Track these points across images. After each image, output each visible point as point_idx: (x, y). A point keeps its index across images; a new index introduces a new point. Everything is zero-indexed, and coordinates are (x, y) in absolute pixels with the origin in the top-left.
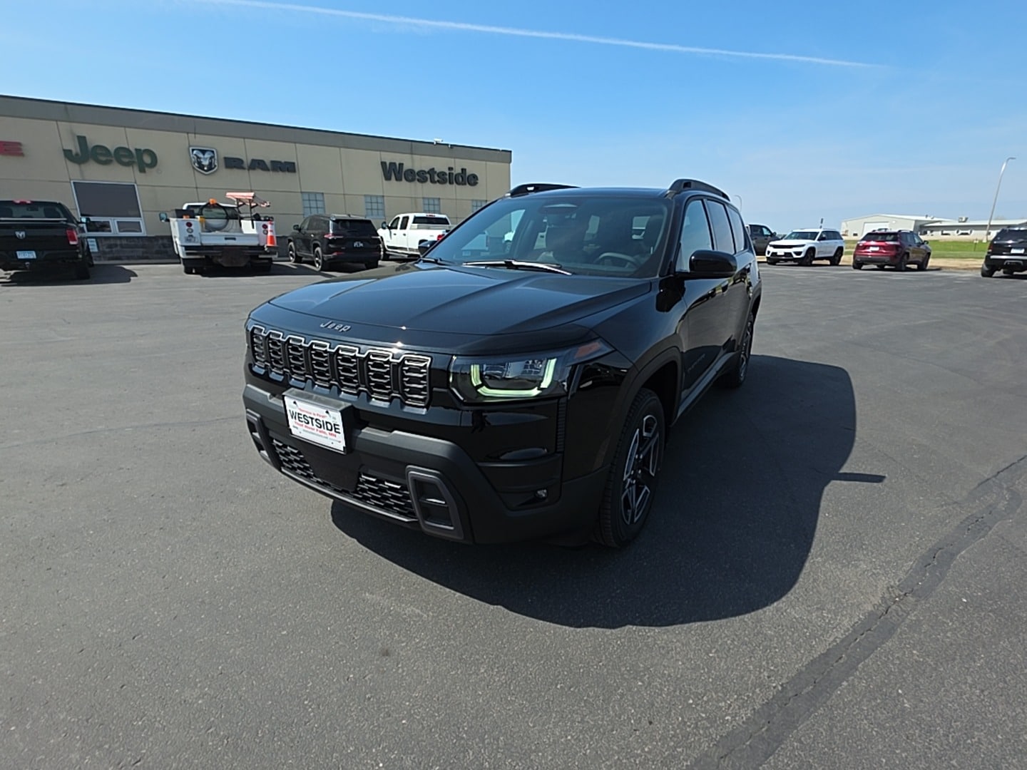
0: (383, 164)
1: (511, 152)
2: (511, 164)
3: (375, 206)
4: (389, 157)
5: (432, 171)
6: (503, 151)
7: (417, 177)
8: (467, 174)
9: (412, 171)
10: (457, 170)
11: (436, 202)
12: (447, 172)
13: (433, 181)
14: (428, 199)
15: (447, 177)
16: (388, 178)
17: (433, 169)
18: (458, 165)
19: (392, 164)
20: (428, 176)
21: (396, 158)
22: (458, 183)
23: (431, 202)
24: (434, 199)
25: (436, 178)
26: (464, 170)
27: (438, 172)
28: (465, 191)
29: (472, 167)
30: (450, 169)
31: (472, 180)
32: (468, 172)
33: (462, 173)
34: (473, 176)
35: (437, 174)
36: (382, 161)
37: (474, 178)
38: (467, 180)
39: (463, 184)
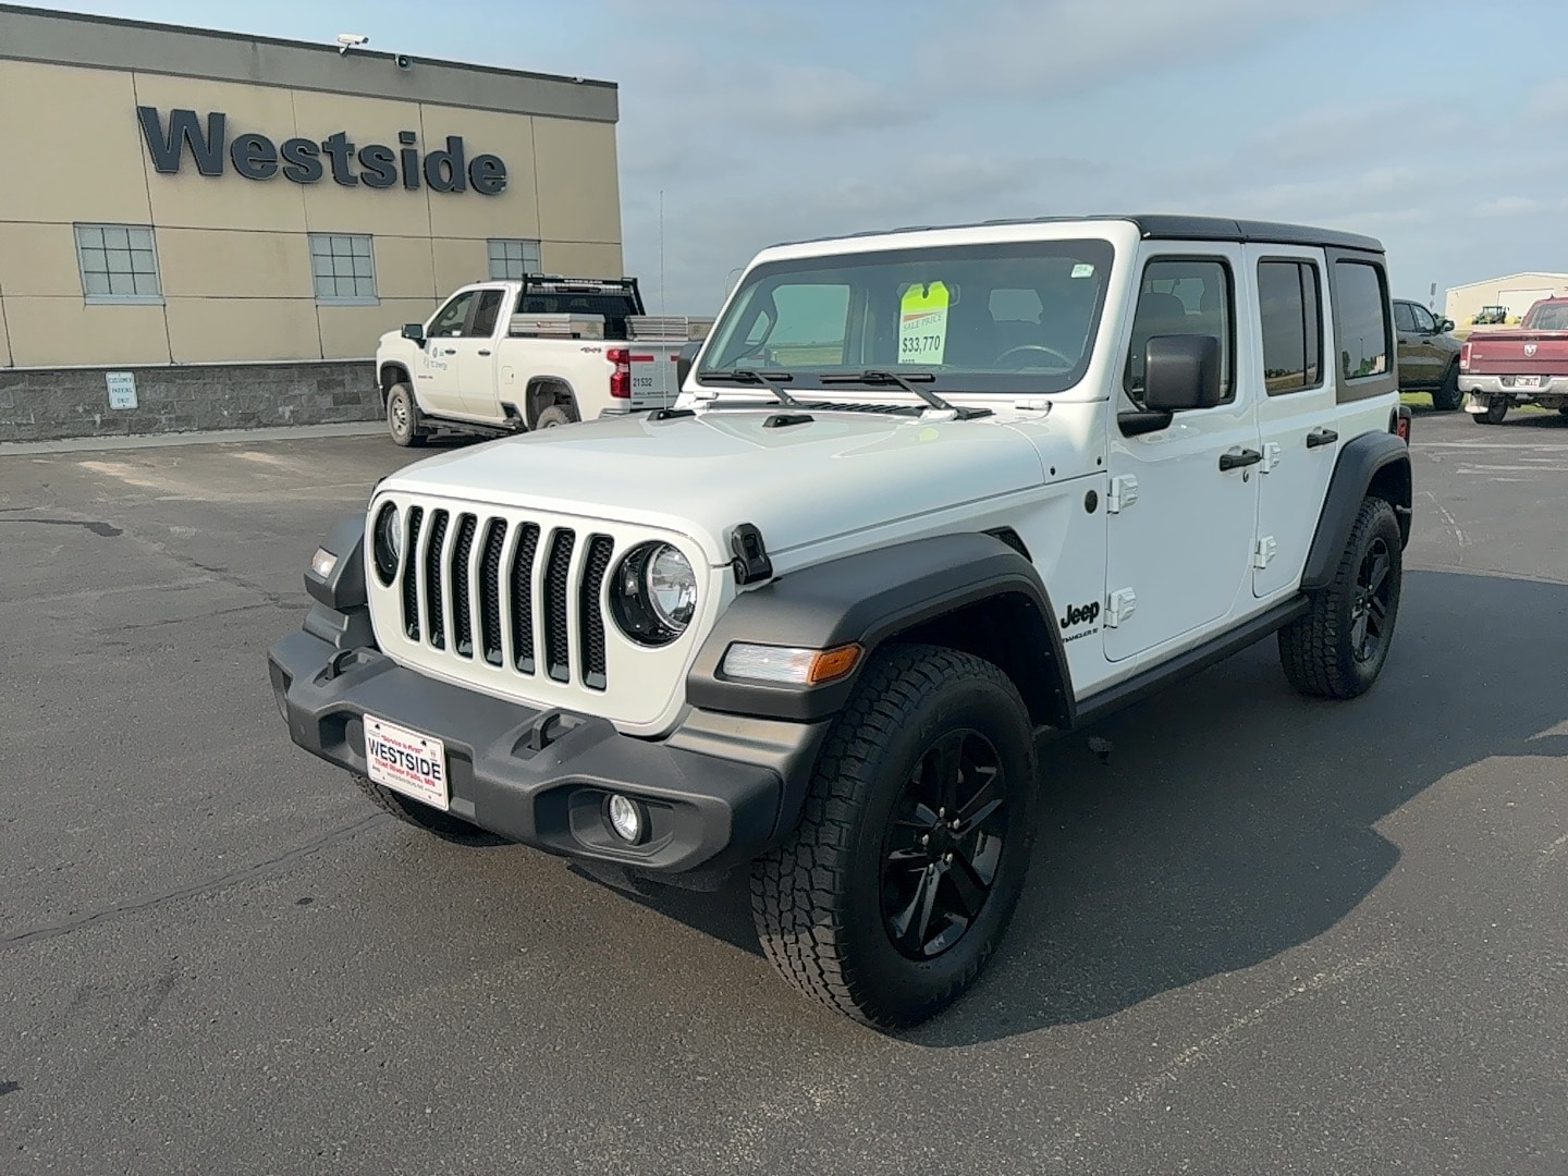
0: (147, 116)
1: (615, 86)
2: (617, 124)
3: (120, 261)
4: (167, 96)
5: (338, 145)
6: (586, 82)
7: (282, 164)
8: (469, 157)
9: (257, 143)
10: (431, 141)
11: (360, 248)
12: (396, 148)
13: (344, 179)
14: (330, 237)
15: (398, 165)
16: (166, 163)
17: (343, 134)
18: (434, 129)
19: (183, 118)
20: (325, 161)
21: (201, 98)
22: (436, 185)
23: (342, 247)
24: (350, 237)
25: (356, 169)
26: (454, 143)
27: (359, 147)
28: (466, 213)
29: (482, 135)
30: (407, 137)
31: (488, 176)
32: (472, 152)
33: (450, 152)
34: (490, 164)
35: (357, 152)
36: (142, 108)
37: (493, 168)
38: (467, 176)
39: (453, 190)
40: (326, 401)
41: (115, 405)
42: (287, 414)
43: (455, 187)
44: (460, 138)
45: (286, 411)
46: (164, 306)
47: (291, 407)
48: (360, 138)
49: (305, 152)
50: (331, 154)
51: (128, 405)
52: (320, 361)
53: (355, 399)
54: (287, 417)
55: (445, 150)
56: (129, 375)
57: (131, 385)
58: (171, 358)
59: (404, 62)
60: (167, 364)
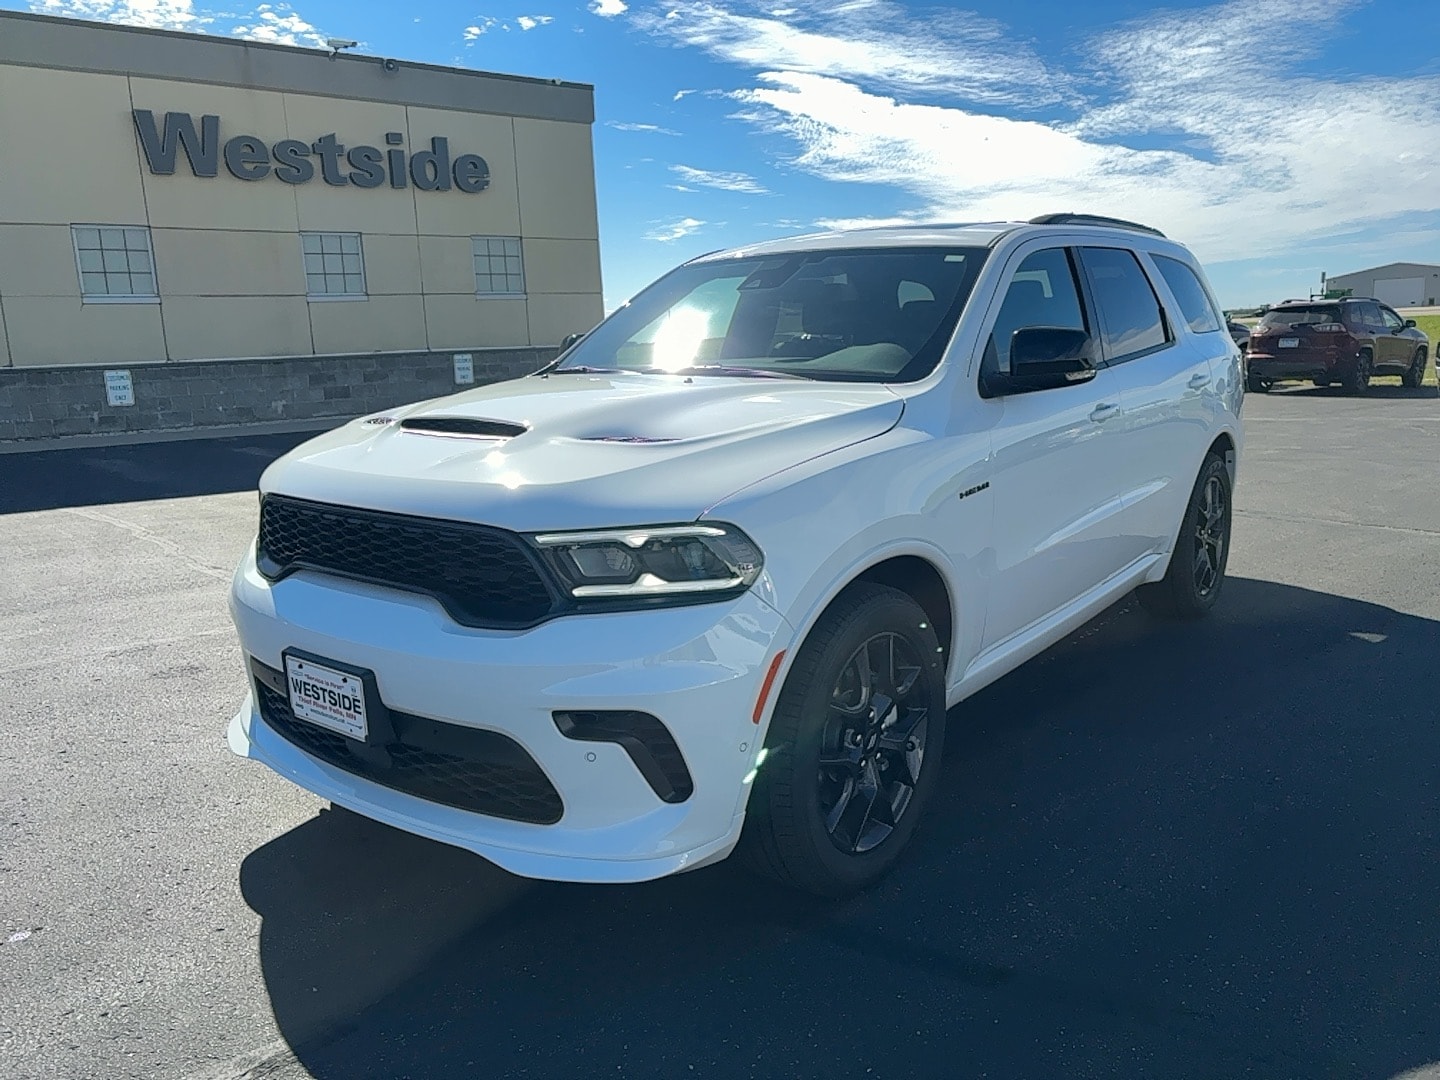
0: (141, 120)
1: (591, 88)
2: (593, 125)
3: (115, 262)
4: (164, 97)
5: (327, 147)
6: (564, 84)
7: (274, 165)
8: (453, 156)
9: (252, 144)
10: (416, 143)
11: (349, 246)
12: (384, 149)
13: (332, 179)
14: (321, 235)
15: (385, 165)
16: (159, 163)
17: (333, 136)
18: (420, 127)
19: (177, 121)
20: (315, 161)
21: (193, 100)
22: (420, 184)
23: (332, 245)
24: (340, 236)
25: (345, 169)
26: (438, 144)
27: (348, 147)
28: (444, 209)
29: (465, 133)
30: (392, 138)
31: (470, 175)
32: (455, 152)
33: (434, 152)
34: (473, 164)
35: (346, 153)
36: (138, 111)
37: (476, 167)
38: (452, 175)
39: (438, 189)
40: (317, 395)
41: (113, 402)
42: (280, 410)
43: (440, 186)
44: (445, 139)
45: (279, 405)
46: (160, 304)
47: (284, 402)
48: (349, 139)
49: (296, 153)
50: (321, 155)
51: (125, 402)
52: (311, 356)
53: (345, 393)
54: (280, 412)
55: (430, 150)
56: (127, 373)
57: (129, 383)
58: (168, 355)
59: (391, 66)
60: (164, 362)
